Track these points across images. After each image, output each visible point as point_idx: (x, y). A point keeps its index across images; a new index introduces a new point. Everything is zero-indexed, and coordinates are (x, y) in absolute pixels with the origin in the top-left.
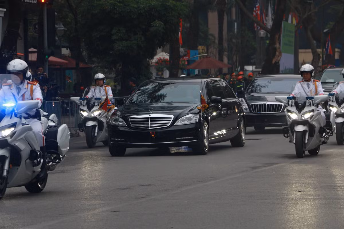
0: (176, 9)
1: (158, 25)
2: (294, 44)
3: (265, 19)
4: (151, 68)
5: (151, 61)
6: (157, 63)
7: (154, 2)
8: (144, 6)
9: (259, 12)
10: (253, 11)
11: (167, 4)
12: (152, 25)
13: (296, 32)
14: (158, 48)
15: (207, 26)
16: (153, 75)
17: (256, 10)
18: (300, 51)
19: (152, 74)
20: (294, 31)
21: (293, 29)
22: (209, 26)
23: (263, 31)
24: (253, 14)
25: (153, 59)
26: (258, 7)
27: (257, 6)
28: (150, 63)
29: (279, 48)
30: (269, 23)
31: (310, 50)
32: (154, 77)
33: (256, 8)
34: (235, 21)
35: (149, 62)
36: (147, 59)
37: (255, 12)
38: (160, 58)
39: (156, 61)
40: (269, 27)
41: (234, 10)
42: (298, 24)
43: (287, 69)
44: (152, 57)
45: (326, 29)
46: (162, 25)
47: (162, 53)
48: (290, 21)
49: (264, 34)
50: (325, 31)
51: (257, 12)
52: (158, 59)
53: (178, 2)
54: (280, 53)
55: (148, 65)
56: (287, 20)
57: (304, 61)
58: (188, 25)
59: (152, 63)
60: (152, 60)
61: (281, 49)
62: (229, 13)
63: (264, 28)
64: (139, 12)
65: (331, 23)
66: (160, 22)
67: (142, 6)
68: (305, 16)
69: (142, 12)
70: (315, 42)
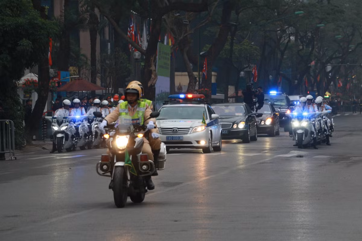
0: (45, 27)
1: (25, 44)
2: (169, 67)
3: (140, 40)
4: (18, 90)
5: (18, 83)
6: (24, 84)
7: (21, 20)
8: (10, 23)
9: (133, 33)
10: (127, 31)
11: (36, 22)
12: (19, 44)
13: (172, 54)
14: (26, 68)
15: (79, 46)
16: (20, 98)
17: (131, 30)
18: (176, 73)
19: (19, 96)
20: (170, 53)
21: (169, 51)
22: (81, 47)
23: (137, 53)
24: (127, 34)
25: (20, 81)
26: (133, 27)
27: (131, 26)
28: (17, 85)
29: (155, 71)
30: (145, 45)
31: (186, 73)
32: (22, 99)
33: (130, 28)
34: (109, 41)
35: (16, 83)
36: (14, 81)
37: (130, 32)
38: (28, 79)
39: (23, 82)
40: (145, 49)
41: (107, 29)
42: (173, 45)
43: (163, 93)
44: (19, 78)
45: (203, 51)
46: (30, 43)
47: (30, 74)
48: (165, 43)
49: (139, 55)
50: (201, 53)
51: (131, 32)
52: (26, 80)
53: (47, 20)
54: (156, 76)
55: (15, 87)
56: (163, 42)
57: (180, 84)
58: (58, 44)
59: (19, 85)
60: (18, 81)
61: (157, 72)
62: (102, 33)
63: (139, 49)
64: (5, 29)
65: (207, 45)
66: (28, 41)
67: (8, 24)
68: (182, 38)
69: (8, 29)
70: (191, 65)
